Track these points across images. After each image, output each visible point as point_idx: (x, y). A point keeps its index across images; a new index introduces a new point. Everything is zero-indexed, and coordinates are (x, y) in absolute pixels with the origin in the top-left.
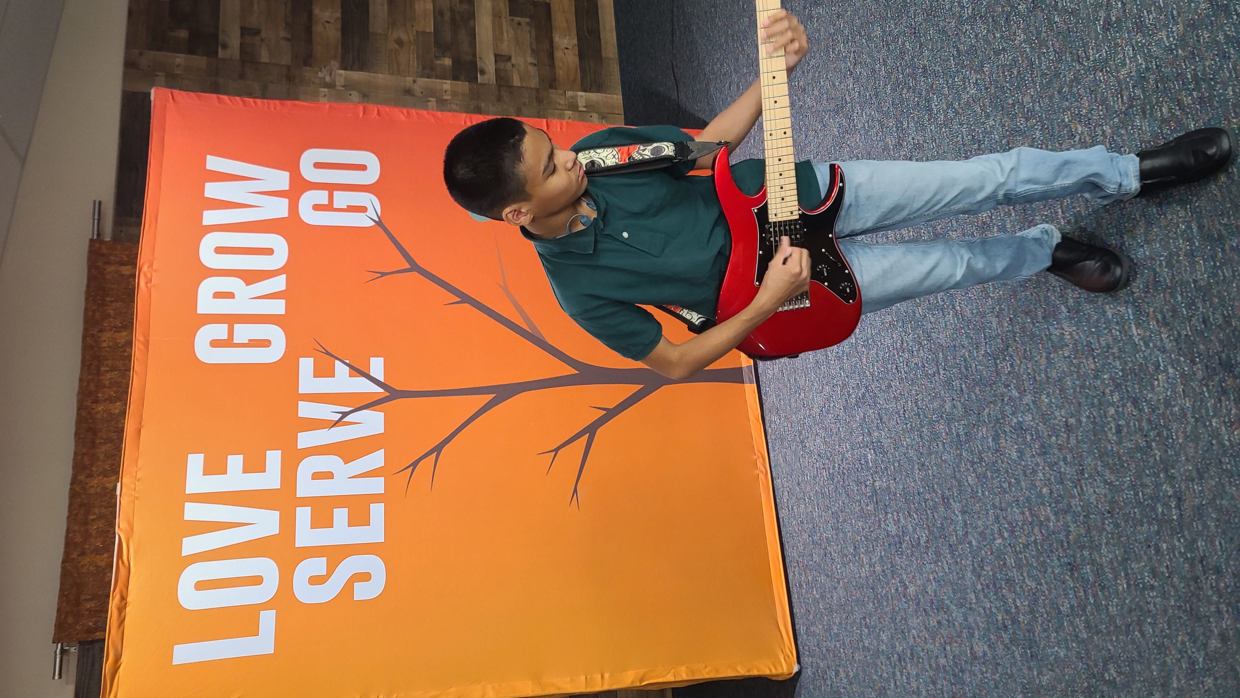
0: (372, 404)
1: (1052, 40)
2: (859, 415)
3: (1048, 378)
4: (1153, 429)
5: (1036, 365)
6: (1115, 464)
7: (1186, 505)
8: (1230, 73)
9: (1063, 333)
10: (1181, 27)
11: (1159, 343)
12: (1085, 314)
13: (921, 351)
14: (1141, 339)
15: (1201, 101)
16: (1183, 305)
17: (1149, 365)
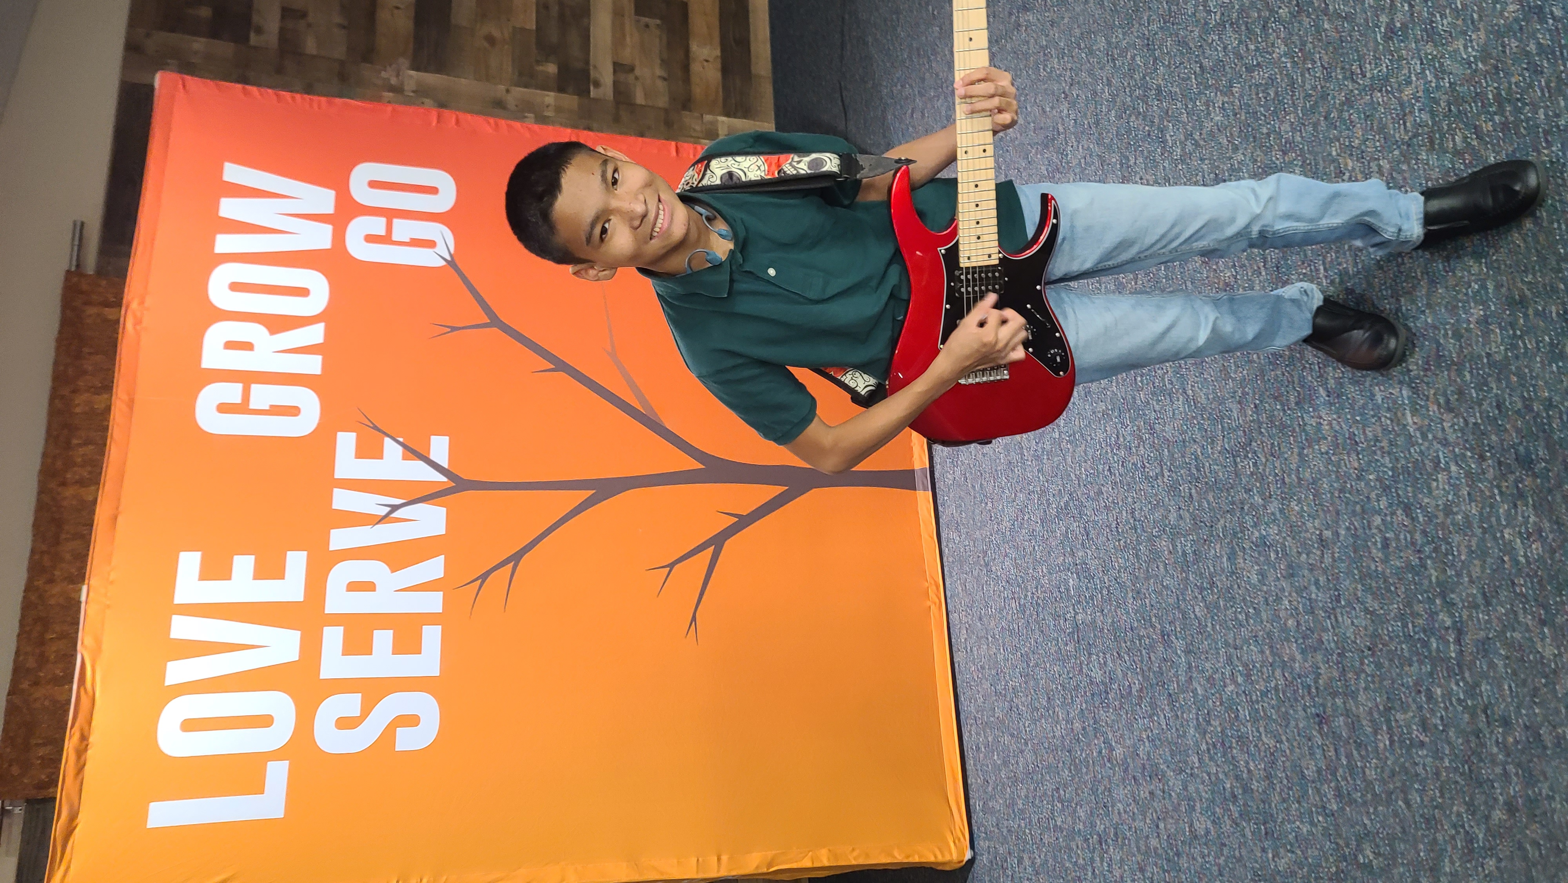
0: (431, 496)
1: (1320, 53)
2: (1060, 530)
3: (1299, 479)
4: (1428, 543)
5: (1286, 464)
6: (1379, 588)
7: (1467, 639)
8: (1542, 91)
9: (1320, 424)
10: (1482, 34)
11: (1440, 435)
12: (1348, 398)
13: (1142, 448)
14: (1418, 429)
15: (1505, 126)
16: (1472, 385)
17: (1427, 462)
